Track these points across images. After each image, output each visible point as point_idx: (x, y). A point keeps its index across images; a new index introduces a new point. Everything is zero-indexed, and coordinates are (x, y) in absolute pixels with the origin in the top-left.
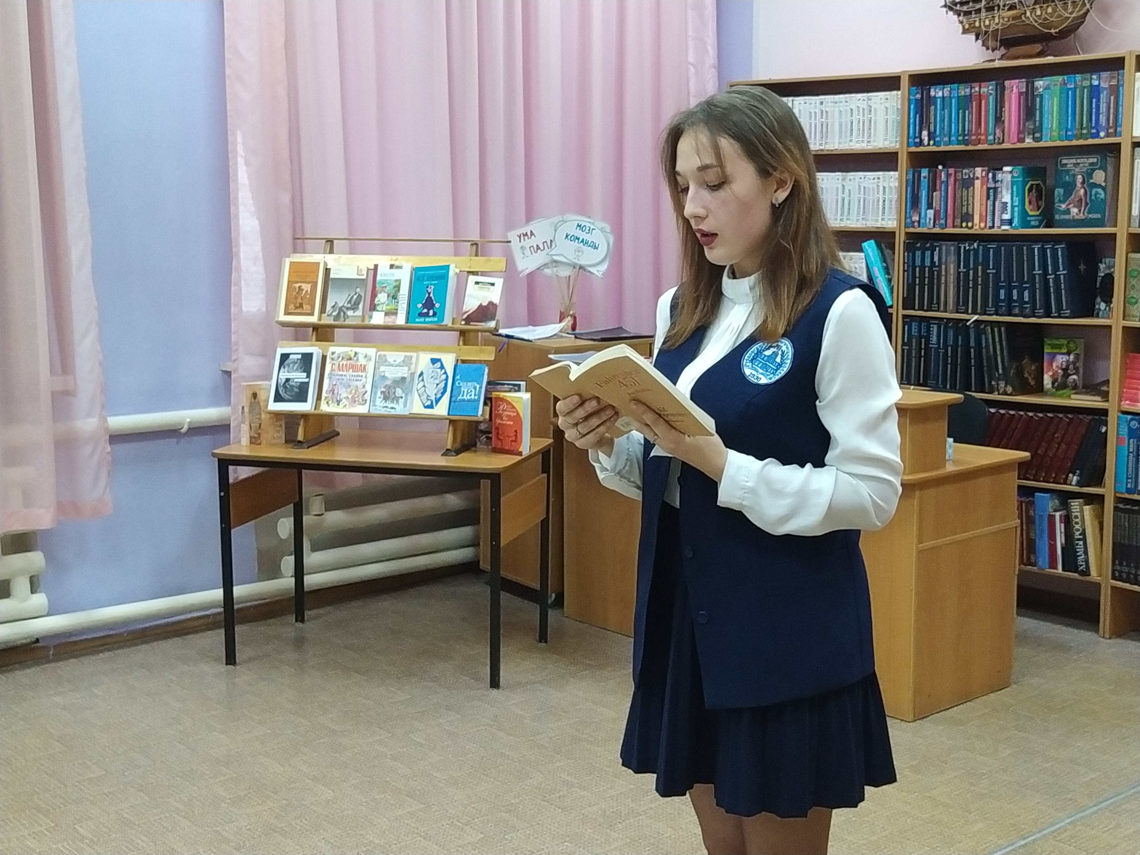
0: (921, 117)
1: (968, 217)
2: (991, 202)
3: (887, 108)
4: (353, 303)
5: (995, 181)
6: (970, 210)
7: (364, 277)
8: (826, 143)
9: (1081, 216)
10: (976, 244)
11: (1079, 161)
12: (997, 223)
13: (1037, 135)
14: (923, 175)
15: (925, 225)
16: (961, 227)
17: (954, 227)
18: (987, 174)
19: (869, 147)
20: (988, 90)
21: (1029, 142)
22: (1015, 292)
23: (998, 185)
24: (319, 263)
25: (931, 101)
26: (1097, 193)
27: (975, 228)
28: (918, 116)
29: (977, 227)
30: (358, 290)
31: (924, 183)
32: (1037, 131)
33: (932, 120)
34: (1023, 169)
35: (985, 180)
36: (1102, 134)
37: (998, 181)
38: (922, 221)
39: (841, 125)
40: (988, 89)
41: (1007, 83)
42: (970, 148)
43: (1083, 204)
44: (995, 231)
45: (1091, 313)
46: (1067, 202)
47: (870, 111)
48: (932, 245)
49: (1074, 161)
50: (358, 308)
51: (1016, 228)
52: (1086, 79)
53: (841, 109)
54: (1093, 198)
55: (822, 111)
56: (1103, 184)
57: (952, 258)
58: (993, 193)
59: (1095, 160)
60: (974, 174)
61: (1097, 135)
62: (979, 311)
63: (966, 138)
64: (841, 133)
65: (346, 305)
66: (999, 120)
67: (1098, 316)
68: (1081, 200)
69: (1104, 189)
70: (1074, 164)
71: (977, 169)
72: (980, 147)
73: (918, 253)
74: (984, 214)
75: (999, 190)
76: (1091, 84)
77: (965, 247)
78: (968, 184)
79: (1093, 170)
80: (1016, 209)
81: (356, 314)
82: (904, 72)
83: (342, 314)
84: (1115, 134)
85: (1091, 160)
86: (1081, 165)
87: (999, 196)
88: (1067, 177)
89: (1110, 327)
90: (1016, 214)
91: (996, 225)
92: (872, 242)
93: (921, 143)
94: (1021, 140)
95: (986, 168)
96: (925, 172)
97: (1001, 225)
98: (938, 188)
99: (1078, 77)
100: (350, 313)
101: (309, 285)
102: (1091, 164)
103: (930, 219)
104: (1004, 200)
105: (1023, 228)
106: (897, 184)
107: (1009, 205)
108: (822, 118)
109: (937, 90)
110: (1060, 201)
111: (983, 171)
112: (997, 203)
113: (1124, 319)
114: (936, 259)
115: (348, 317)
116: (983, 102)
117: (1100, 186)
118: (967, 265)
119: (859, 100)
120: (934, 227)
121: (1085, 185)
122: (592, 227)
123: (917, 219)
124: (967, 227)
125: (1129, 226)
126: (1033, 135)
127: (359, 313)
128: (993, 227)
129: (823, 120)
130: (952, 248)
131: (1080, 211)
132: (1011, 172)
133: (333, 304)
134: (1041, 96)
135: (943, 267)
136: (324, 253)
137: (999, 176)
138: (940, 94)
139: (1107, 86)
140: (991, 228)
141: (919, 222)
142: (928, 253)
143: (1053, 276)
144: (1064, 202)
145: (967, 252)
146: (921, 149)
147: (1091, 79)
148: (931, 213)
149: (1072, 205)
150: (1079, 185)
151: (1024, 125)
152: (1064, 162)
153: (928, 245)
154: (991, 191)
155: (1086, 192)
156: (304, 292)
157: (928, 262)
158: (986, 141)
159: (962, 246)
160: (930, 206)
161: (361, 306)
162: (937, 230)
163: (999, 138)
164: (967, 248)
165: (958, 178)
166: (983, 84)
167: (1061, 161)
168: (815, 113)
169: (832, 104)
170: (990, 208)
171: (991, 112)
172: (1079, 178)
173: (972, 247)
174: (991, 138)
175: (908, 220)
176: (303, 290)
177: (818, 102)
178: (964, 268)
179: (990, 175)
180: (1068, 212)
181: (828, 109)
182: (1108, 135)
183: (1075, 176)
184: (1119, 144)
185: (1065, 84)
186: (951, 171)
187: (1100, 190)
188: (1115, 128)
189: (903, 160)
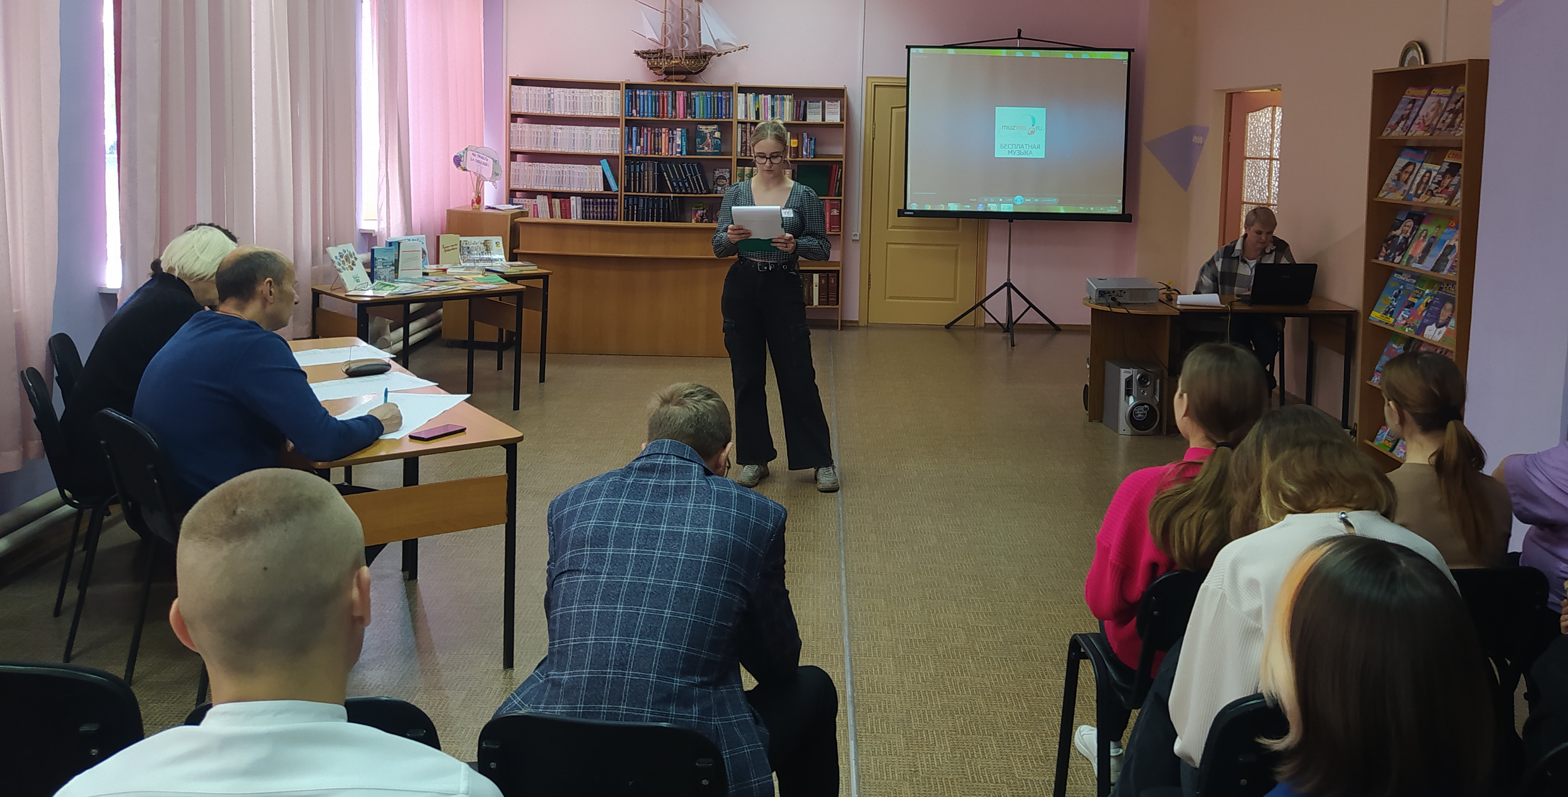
0: (632, 103)
1: (659, 150)
2: (671, 144)
3: (612, 98)
5: (673, 134)
6: (660, 146)
8: (575, 112)
9: (709, 151)
10: (665, 163)
11: (708, 127)
12: (674, 153)
13: (693, 116)
15: (636, 153)
16: (655, 155)
17: (651, 154)
18: (669, 132)
19: (602, 115)
21: (689, 118)
23: (674, 136)
25: (635, 96)
26: (717, 141)
28: (630, 103)
29: (662, 155)
31: (634, 133)
32: (693, 114)
33: (638, 105)
34: (686, 130)
35: (667, 134)
36: (724, 117)
39: (584, 104)
40: (668, 94)
41: (674, 92)
42: (659, 119)
43: (710, 147)
44: (672, 156)
46: (703, 145)
47: (602, 98)
48: (640, 162)
51: (684, 155)
53: (585, 96)
54: (715, 144)
56: (720, 138)
57: (651, 168)
58: (671, 140)
60: (661, 131)
61: (721, 118)
63: (657, 115)
64: (584, 107)
66: (674, 107)
68: (708, 145)
69: (720, 140)
70: (706, 128)
71: (662, 129)
72: (664, 119)
73: (632, 166)
74: (667, 149)
75: (675, 138)
76: (718, 96)
77: (658, 164)
78: (659, 135)
79: (715, 133)
80: (684, 147)
82: (621, 82)
84: (729, 118)
85: (714, 127)
86: (710, 130)
87: (675, 141)
88: (703, 134)
90: (683, 149)
92: (605, 160)
93: (632, 115)
94: (685, 118)
95: (668, 129)
96: (634, 129)
97: (677, 154)
98: (642, 136)
99: (712, 93)
102: (715, 130)
103: (638, 150)
104: (677, 143)
105: (687, 155)
106: (618, 133)
107: (681, 145)
109: (641, 92)
110: (699, 144)
111: (666, 130)
112: (674, 144)
114: (642, 169)
116: (665, 99)
117: (718, 138)
118: (658, 172)
119: (596, 92)
120: (641, 154)
121: (711, 139)
124: (658, 154)
125: (737, 155)
126: (691, 115)
129: (574, 100)
130: (651, 164)
131: (707, 149)
132: (680, 131)
134: (695, 99)
135: (646, 172)
137: (675, 132)
138: (643, 94)
139: (723, 98)
141: (632, 151)
142: (638, 166)
144: (701, 145)
145: (659, 166)
146: (632, 118)
147: (717, 94)
148: (638, 147)
149: (705, 146)
150: (708, 138)
151: (687, 111)
152: (701, 127)
153: (638, 162)
155: (711, 141)
157: (638, 170)
158: (667, 117)
160: (638, 144)
162: (642, 156)
163: (674, 116)
165: (653, 132)
166: (664, 91)
167: (698, 128)
170: (670, 146)
171: (670, 104)
172: (709, 135)
173: (661, 164)
174: (670, 115)
175: (626, 151)
179: (671, 132)
180: (702, 149)
181: (577, 96)
182: (726, 118)
183: (706, 135)
184: (732, 122)
185: (704, 95)
186: (649, 129)
188: (729, 115)
189: (622, 123)
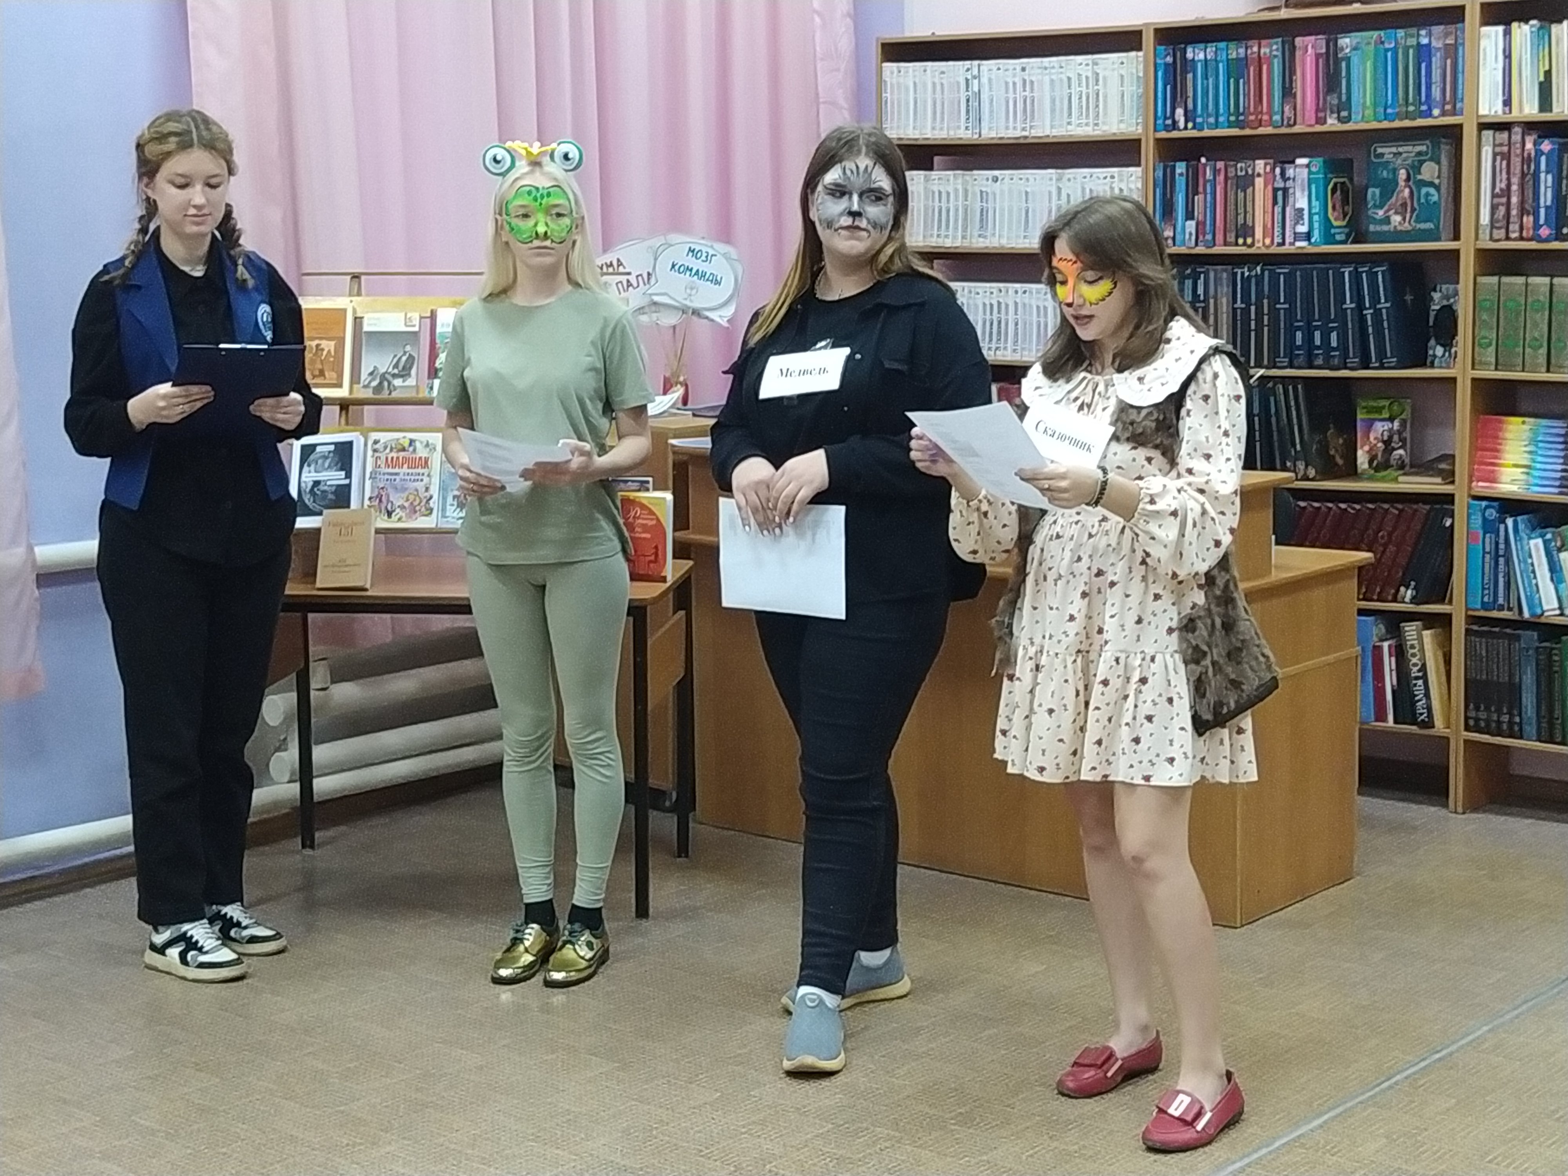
0: (1174, 88)
1: (1246, 231)
2: (1280, 209)
3: (1122, 76)
4: (400, 367)
5: (1285, 179)
6: (1249, 220)
7: (416, 329)
8: (1031, 127)
9: (1406, 227)
10: (1259, 268)
11: (1401, 149)
12: (1288, 238)
13: (1344, 114)
14: (1178, 171)
15: (1183, 243)
16: (1237, 244)
17: (1225, 244)
18: (1274, 169)
19: (1096, 133)
20: (1271, 51)
21: (1332, 124)
22: (1317, 335)
23: (1289, 184)
24: (344, 311)
25: (1187, 65)
26: (1428, 194)
27: (1257, 245)
28: (1169, 87)
29: (1260, 244)
30: (408, 348)
31: (1181, 183)
32: (1343, 108)
33: (1193, 93)
34: (1324, 162)
35: (1270, 178)
36: (1436, 112)
37: (1289, 179)
38: (1178, 237)
39: (1053, 101)
40: (1271, 49)
41: (1299, 41)
42: (1248, 132)
43: (1409, 209)
44: (1287, 249)
45: (1422, 361)
46: (1386, 208)
47: (1097, 81)
48: (1194, 270)
49: (1394, 150)
50: (409, 375)
51: (1314, 246)
52: (1412, 36)
53: (1054, 77)
54: (1423, 200)
55: (1024, 81)
56: (1437, 181)
57: (1225, 289)
58: (1282, 196)
59: (1424, 148)
60: (1254, 169)
61: (1429, 114)
62: (1266, 362)
63: (1241, 118)
64: (1053, 111)
65: (390, 370)
66: (1288, 92)
67: (1432, 366)
68: (1404, 205)
69: (1438, 188)
70: (1395, 154)
71: (1257, 162)
72: (1261, 131)
74: (1269, 225)
75: (1291, 191)
76: (1418, 43)
77: (1243, 273)
78: (1246, 182)
79: (1421, 163)
80: (1316, 218)
81: (407, 383)
82: (1147, 25)
83: (386, 384)
84: (1454, 113)
85: (1419, 149)
86: (1404, 155)
87: (1291, 200)
88: (1385, 173)
89: (1454, 380)
90: (1316, 225)
91: (1287, 241)
93: (1174, 126)
94: (1321, 121)
95: (1271, 161)
96: (1181, 167)
97: (1295, 240)
98: (1201, 189)
99: (1401, 33)
100: (398, 382)
101: (332, 343)
102: (1419, 154)
103: (1191, 234)
104: (1298, 206)
105: (1325, 244)
106: (1139, 185)
107: (1306, 212)
108: (1024, 91)
109: (1197, 51)
110: (1375, 206)
111: (1266, 164)
112: (1288, 209)
113: (1473, 368)
114: (1200, 291)
115: (395, 388)
116: (1264, 68)
117: (1431, 184)
118: (1246, 299)
119: (1081, 64)
120: (1197, 244)
121: (1411, 183)
122: (711, 252)
123: (1171, 234)
124: (1245, 244)
125: (1477, 238)
126: (1339, 113)
127: (411, 382)
128: (1283, 244)
129: (1027, 93)
130: (1225, 275)
131: (1404, 219)
132: (1308, 166)
133: (371, 369)
134: (1348, 59)
135: (1212, 301)
136: (350, 295)
137: (1290, 172)
138: (1205, 57)
139: (1440, 45)
140: (1279, 245)
141: (1174, 238)
142: (1189, 283)
143: (1371, 311)
144: (1381, 208)
145: (1246, 281)
146: (1175, 134)
147: (1419, 35)
148: (1191, 225)
149: (1391, 212)
150: (1402, 183)
151: (1325, 100)
152: (1380, 150)
153: (1189, 271)
154: (1280, 193)
155: (1412, 193)
156: (325, 353)
158: (1271, 123)
159: (1239, 271)
160: (1189, 215)
161: (413, 372)
162: (1201, 250)
163: (1289, 119)
164: (1247, 274)
165: (1230, 175)
166: (1264, 42)
167: (1375, 150)
168: (1014, 84)
169: (1040, 71)
170: (1278, 217)
171: (1277, 81)
172: (1402, 174)
173: (1253, 273)
174: (1277, 118)
176: (323, 350)
177: (1019, 68)
178: (1242, 302)
179: (1278, 171)
180: (1387, 220)
181: (1034, 79)
182: (1444, 114)
183: (1395, 171)
184: (1463, 125)
185: (1382, 43)
186: (1220, 165)
187: (1432, 191)
188: (1453, 104)
189: (1148, 151)
